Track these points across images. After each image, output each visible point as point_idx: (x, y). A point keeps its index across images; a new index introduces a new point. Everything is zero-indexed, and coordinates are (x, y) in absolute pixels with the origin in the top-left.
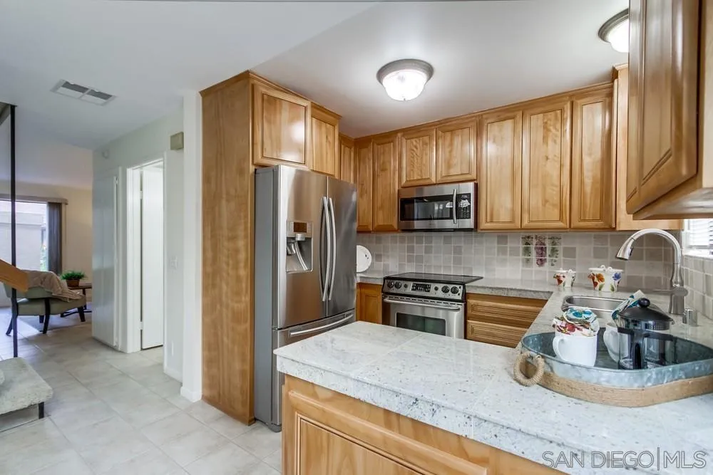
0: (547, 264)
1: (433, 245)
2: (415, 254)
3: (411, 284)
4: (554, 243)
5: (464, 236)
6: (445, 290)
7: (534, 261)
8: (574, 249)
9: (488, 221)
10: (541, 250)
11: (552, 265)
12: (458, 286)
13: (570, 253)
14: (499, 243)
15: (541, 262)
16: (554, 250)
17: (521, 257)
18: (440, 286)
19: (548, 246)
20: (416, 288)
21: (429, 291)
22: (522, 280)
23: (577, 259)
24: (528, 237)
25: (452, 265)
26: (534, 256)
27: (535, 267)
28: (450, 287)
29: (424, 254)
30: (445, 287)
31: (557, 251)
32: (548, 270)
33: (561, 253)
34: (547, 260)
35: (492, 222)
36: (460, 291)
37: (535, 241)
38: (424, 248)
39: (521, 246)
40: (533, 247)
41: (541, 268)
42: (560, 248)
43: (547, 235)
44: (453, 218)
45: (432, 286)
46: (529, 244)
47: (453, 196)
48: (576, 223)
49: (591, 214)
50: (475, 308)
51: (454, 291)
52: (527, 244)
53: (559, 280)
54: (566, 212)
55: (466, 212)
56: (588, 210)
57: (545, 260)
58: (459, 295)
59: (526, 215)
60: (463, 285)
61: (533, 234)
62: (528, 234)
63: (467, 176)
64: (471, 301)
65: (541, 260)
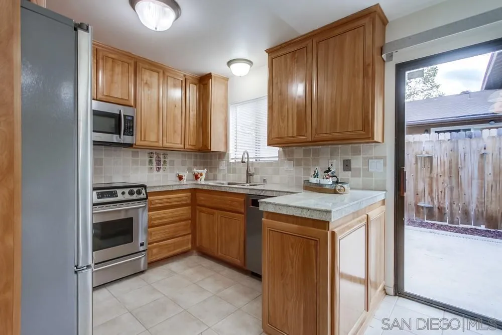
0: (161, 170)
4: (165, 158)
6: (131, 193)
7: (155, 169)
8: (174, 161)
9: (142, 139)
10: (159, 162)
11: (164, 171)
13: (172, 163)
14: (133, 156)
15: (159, 169)
16: (165, 162)
17: (147, 166)
18: (127, 191)
19: (162, 159)
20: (101, 195)
21: (117, 196)
23: (175, 166)
24: (152, 153)
26: (154, 165)
27: (155, 172)
28: (135, 190)
30: (131, 190)
32: (162, 174)
33: (168, 162)
35: (145, 140)
37: (155, 156)
39: (147, 159)
40: (154, 159)
41: (159, 173)
42: (168, 160)
43: (162, 152)
44: (120, 134)
45: (119, 191)
46: (152, 158)
47: (120, 115)
48: (187, 146)
49: (193, 142)
50: (153, 202)
51: (139, 193)
52: (151, 157)
53: (180, 178)
54: (183, 140)
55: (130, 131)
56: (191, 140)
57: (161, 168)
58: (143, 194)
59: (165, 139)
60: (145, 187)
61: (154, 151)
62: (151, 151)
63: (126, 101)
64: (150, 198)
65: (158, 168)
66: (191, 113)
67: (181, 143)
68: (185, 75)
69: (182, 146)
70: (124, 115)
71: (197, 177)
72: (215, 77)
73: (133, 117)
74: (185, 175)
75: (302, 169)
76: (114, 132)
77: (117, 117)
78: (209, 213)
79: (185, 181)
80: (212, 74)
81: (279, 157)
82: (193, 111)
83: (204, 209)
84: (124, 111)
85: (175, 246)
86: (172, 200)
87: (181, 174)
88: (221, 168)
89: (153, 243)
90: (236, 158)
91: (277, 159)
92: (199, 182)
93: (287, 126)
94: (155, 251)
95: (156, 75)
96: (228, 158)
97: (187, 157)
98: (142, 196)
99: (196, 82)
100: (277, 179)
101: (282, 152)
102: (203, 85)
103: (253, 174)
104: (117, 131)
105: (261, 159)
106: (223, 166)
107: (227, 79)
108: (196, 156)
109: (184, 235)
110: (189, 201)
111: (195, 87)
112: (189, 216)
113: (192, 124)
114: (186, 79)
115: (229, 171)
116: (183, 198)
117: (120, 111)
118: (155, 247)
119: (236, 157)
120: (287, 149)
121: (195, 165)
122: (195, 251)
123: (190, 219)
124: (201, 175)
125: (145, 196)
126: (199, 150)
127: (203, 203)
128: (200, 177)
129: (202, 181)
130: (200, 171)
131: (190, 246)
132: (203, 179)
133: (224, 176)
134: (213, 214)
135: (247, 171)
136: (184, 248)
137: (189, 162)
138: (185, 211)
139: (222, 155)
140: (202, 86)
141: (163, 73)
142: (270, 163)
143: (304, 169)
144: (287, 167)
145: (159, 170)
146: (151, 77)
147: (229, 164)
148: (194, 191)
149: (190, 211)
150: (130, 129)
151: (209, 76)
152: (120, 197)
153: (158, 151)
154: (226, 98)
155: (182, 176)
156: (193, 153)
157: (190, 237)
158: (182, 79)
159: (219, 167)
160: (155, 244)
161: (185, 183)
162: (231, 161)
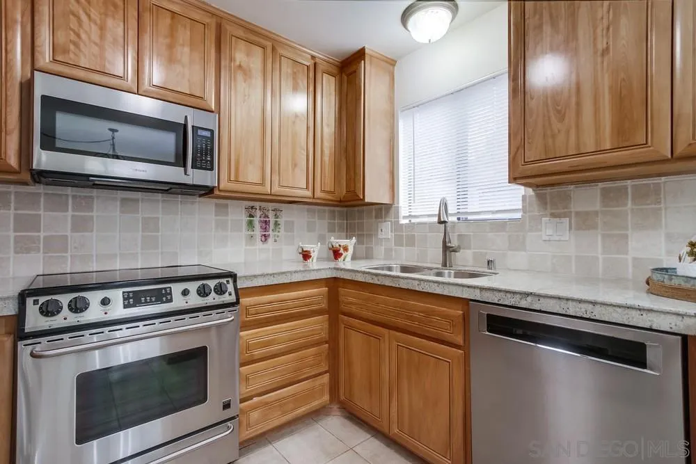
0: (270, 240)
1: (94, 214)
2: (42, 234)
3: (117, 295)
4: (277, 217)
5: (164, 201)
6: (203, 292)
7: (259, 238)
8: (293, 222)
9: (233, 178)
10: (265, 225)
11: (275, 241)
12: (224, 281)
13: (290, 227)
14: (217, 213)
15: (265, 238)
16: (276, 224)
17: (245, 231)
18: (193, 287)
19: (272, 219)
20: (132, 300)
21: (171, 301)
22: (245, 263)
23: (295, 233)
24: (252, 208)
25: (139, 250)
26: (258, 232)
27: (259, 245)
28: (212, 283)
29: (69, 233)
30: (204, 286)
31: (279, 224)
32: (271, 248)
33: (282, 227)
34: (271, 236)
35: (237, 180)
36: (230, 287)
37: (258, 213)
38: (69, 219)
39: (245, 219)
40: (256, 220)
41: (265, 246)
42: (281, 221)
43: (271, 206)
44: (185, 166)
45: (177, 289)
46: (253, 217)
47: (185, 126)
48: (318, 194)
49: (329, 186)
50: (252, 310)
51: (220, 290)
52: (251, 216)
53: (306, 256)
54: (311, 182)
55: (205, 158)
56: (326, 182)
57: (269, 235)
58: (230, 294)
59: (276, 178)
60: (233, 276)
61: (257, 204)
62: (251, 204)
63: (199, 101)
64: (245, 301)
65: (265, 235)
66: (326, 130)
67: (307, 188)
68: (313, 57)
69: (309, 193)
70: (193, 126)
71: (337, 254)
72: (371, 56)
73: (212, 132)
74: (315, 249)
75: (600, 238)
76: (172, 160)
77: (180, 130)
78: (368, 334)
79: (315, 261)
80: (367, 51)
81: (524, 210)
82: (328, 125)
83: (356, 322)
84: (194, 119)
85: (298, 399)
86: (290, 303)
87: (307, 247)
88: (381, 236)
89: (250, 398)
90: (410, 216)
91: (518, 215)
92: (341, 263)
93: (577, 126)
94: (255, 415)
95: (259, 51)
96: (397, 216)
97: (316, 216)
98: (227, 298)
99: (335, 71)
100: (518, 259)
101: (534, 199)
102: (348, 76)
103: (459, 247)
104: (180, 160)
105: (470, 217)
106: (386, 231)
107: (392, 63)
108: (333, 214)
109: (315, 376)
110: (324, 305)
111: (333, 79)
112: (324, 335)
113: (327, 152)
114: (315, 64)
115: (399, 241)
116: (312, 299)
117: (186, 117)
118: (254, 408)
119: (412, 214)
120: (548, 190)
121: (331, 230)
122: (335, 407)
123: (326, 342)
124: (346, 249)
125: (233, 298)
126: (340, 201)
127: (354, 309)
128: (344, 254)
129: (346, 262)
130: (344, 242)
131: (326, 398)
132: (349, 258)
133: (388, 251)
134: (378, 337)
135: (444, 242)
136: (315, 404)
137: (322, 224)
138: (316, 326)
139: (383, 210)
140: (346, 77)
141: (274, 49)
142: (500, 226)
143: (604, 236)
144: (549, 232)
145: (266, 240)
146: (248, 55)
147: (397, 227)
148: (334, 284)
149: (326, 325)
150: (206, 155)
151: (360, 55)
152: (178, 302)
153: (263, 204)
154: (391, 100)
155: (309, 252)
156: (327, 208)
157: (326, 379)
158: (308, 64)
159: (377, 234)
160: (255, 399)
161: (315, 268)
162: (403, 221)
